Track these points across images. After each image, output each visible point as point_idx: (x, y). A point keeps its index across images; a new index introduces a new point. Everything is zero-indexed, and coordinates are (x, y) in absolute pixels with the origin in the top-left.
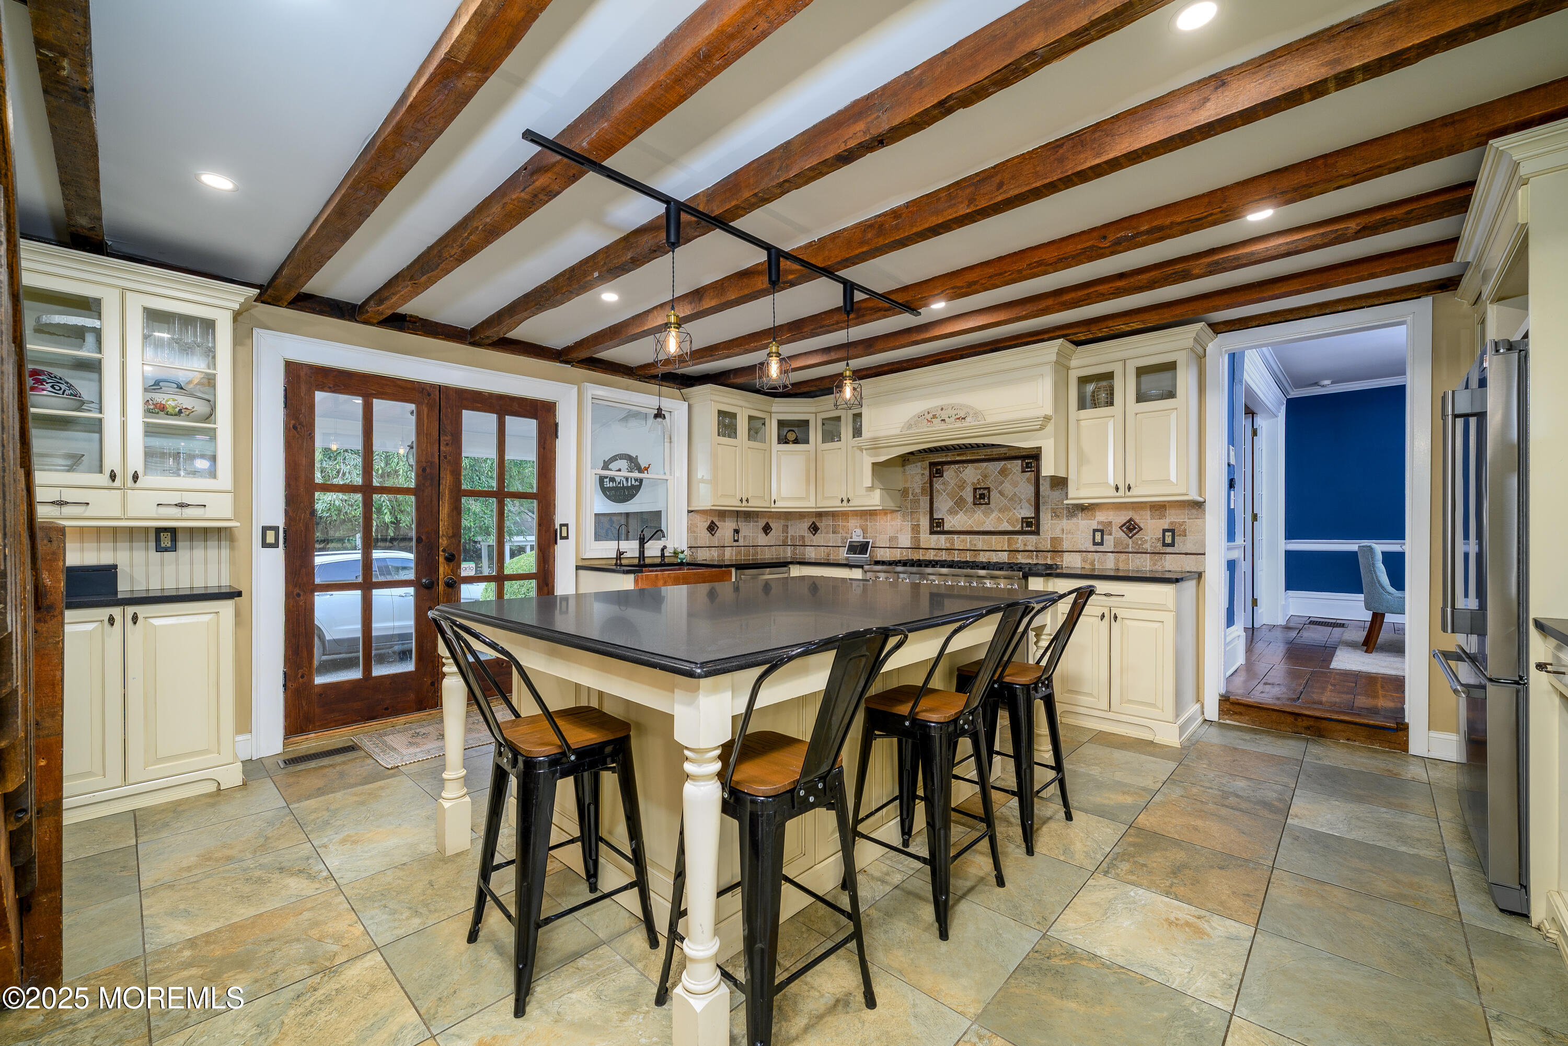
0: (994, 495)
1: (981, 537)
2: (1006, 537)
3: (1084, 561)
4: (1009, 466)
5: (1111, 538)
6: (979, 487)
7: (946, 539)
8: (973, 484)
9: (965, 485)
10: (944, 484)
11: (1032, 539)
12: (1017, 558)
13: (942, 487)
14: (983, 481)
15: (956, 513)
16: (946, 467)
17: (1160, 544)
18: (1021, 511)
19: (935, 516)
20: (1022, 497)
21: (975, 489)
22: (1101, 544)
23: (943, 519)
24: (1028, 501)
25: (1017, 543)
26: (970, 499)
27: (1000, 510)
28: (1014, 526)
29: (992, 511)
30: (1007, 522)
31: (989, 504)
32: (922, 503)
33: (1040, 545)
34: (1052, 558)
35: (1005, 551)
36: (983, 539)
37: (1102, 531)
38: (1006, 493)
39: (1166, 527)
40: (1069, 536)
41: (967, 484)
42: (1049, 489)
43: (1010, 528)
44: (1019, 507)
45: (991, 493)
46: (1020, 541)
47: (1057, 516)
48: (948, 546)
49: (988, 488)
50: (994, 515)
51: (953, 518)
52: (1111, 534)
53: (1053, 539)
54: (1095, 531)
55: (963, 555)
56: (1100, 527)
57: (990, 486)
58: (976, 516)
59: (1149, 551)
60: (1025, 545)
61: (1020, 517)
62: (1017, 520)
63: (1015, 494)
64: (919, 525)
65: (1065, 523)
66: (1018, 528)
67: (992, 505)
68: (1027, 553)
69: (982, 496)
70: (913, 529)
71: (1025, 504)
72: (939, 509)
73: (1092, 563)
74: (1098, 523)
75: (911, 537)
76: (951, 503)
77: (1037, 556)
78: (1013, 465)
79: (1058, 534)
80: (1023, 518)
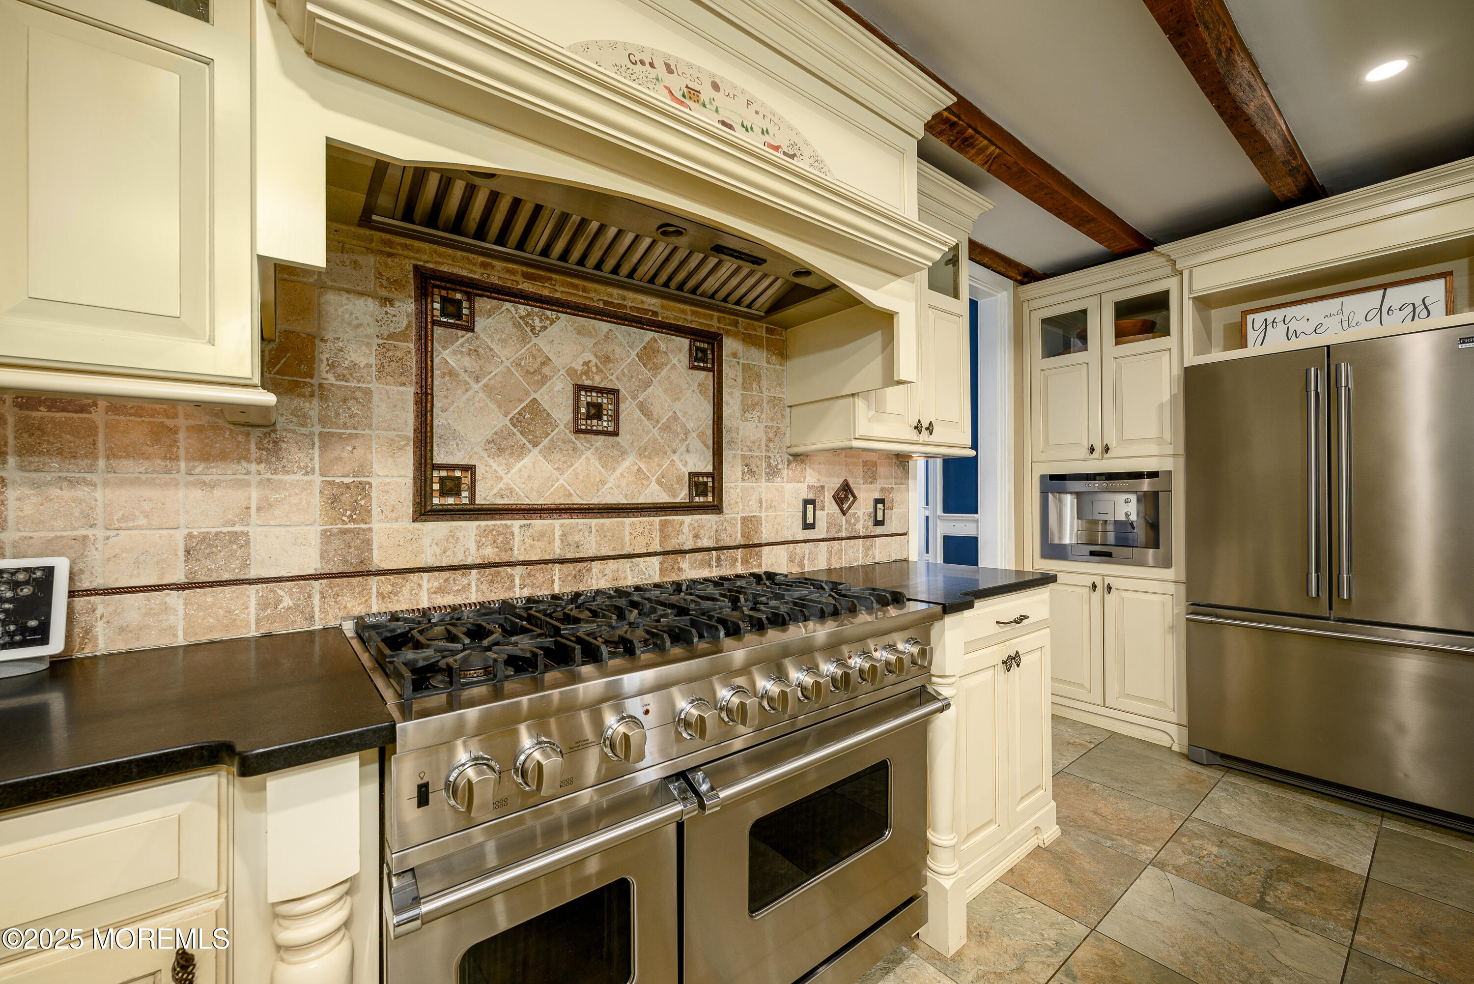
0: (628, 408)
1: (594, 522)
2: (657, 519)
3: (791, 560)
4: (663, 347)
5: (824, 513)
6: (588, 383)
7: (484, 533)
8: (571, 372)
9: (546, 370)
10: (474, 353)
11: (708, 519)
12: (680, 569)
13: (467, 362)
14: (599, 371)
15: (520, 452)
16: (483, 304)
17: (871, 523)
18: (687, 457)
19: (439, 457)
20: (690, 425)
21: (579, 388)
22: (812, 526)
23: (470, 469)
24: (701, 435)
25: (679, 532)
26: (563, 414)
27: (643, 453)
28: (673, 493)
29: (623, 453)
30: (659, 482)
31: (615, 434)
32: (380, 408)
33: (724, 536)
34: (745, 561)
35: (655, 554)
36: (601, 529)
37: (812, 502)
38: (656, 410)
39: (877, 496)
40: (772, 513)
41: (555, 370)
42: (738, 414)
43: (664, 498)
44: (683, 448)
45: (622, 407)
46: (685, 529)
47: (752, 473)
48: (490, 553)
49: (615, 392)
50: (627, 463)
51: (509, 468)
52: (823, 509)
53: (746, 521)
54: (807, 502)
55: (540, 577)
56: (811, 496)
57: (618, 385)
58: (580, 464)
59: (862, 534)
60: (696, 536)
61: (686, 471)
62: (679, 480)
63: (675, 417)
64: (363, 488)
65: (764, 488)
66: (682, 496)
67: (624, 438)
68: (699, 556)
69: (596, 412)
70: (334, 500)
71: (695, 442)
72: (455, 434)
73: (801, 564)
74: (810, 488)
75: (326, 536)
76: (498, 421)
77: (719, 559)
78: (670, 344)
79: (752, 510)
80: (692, 475)
